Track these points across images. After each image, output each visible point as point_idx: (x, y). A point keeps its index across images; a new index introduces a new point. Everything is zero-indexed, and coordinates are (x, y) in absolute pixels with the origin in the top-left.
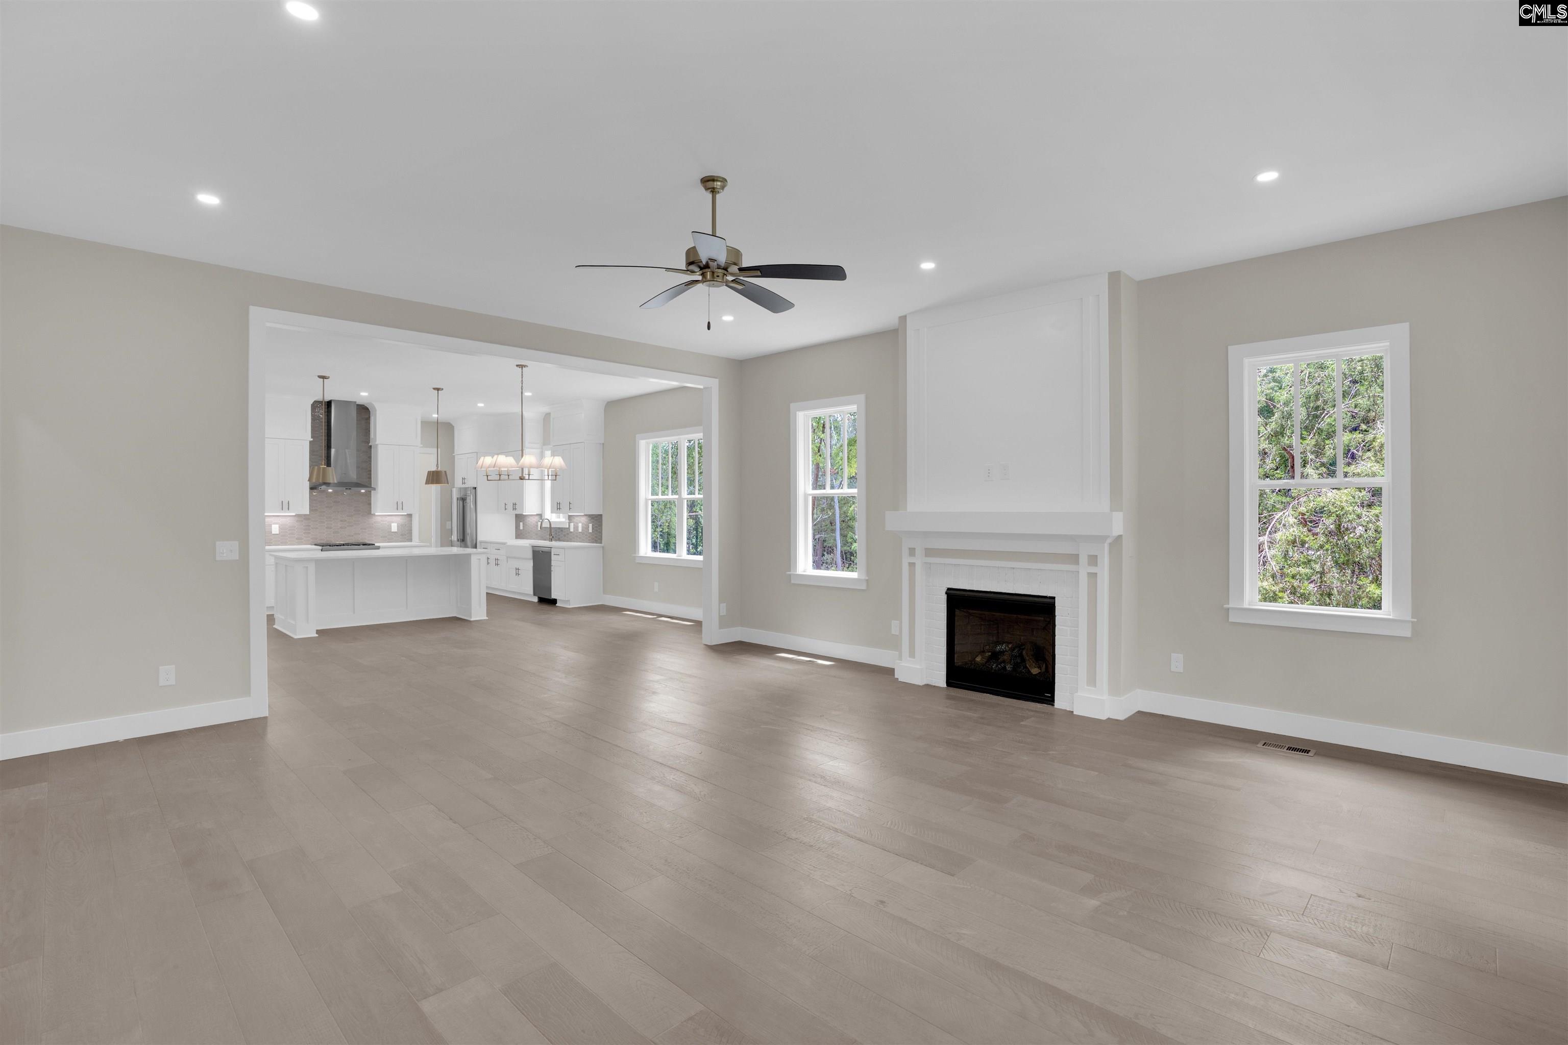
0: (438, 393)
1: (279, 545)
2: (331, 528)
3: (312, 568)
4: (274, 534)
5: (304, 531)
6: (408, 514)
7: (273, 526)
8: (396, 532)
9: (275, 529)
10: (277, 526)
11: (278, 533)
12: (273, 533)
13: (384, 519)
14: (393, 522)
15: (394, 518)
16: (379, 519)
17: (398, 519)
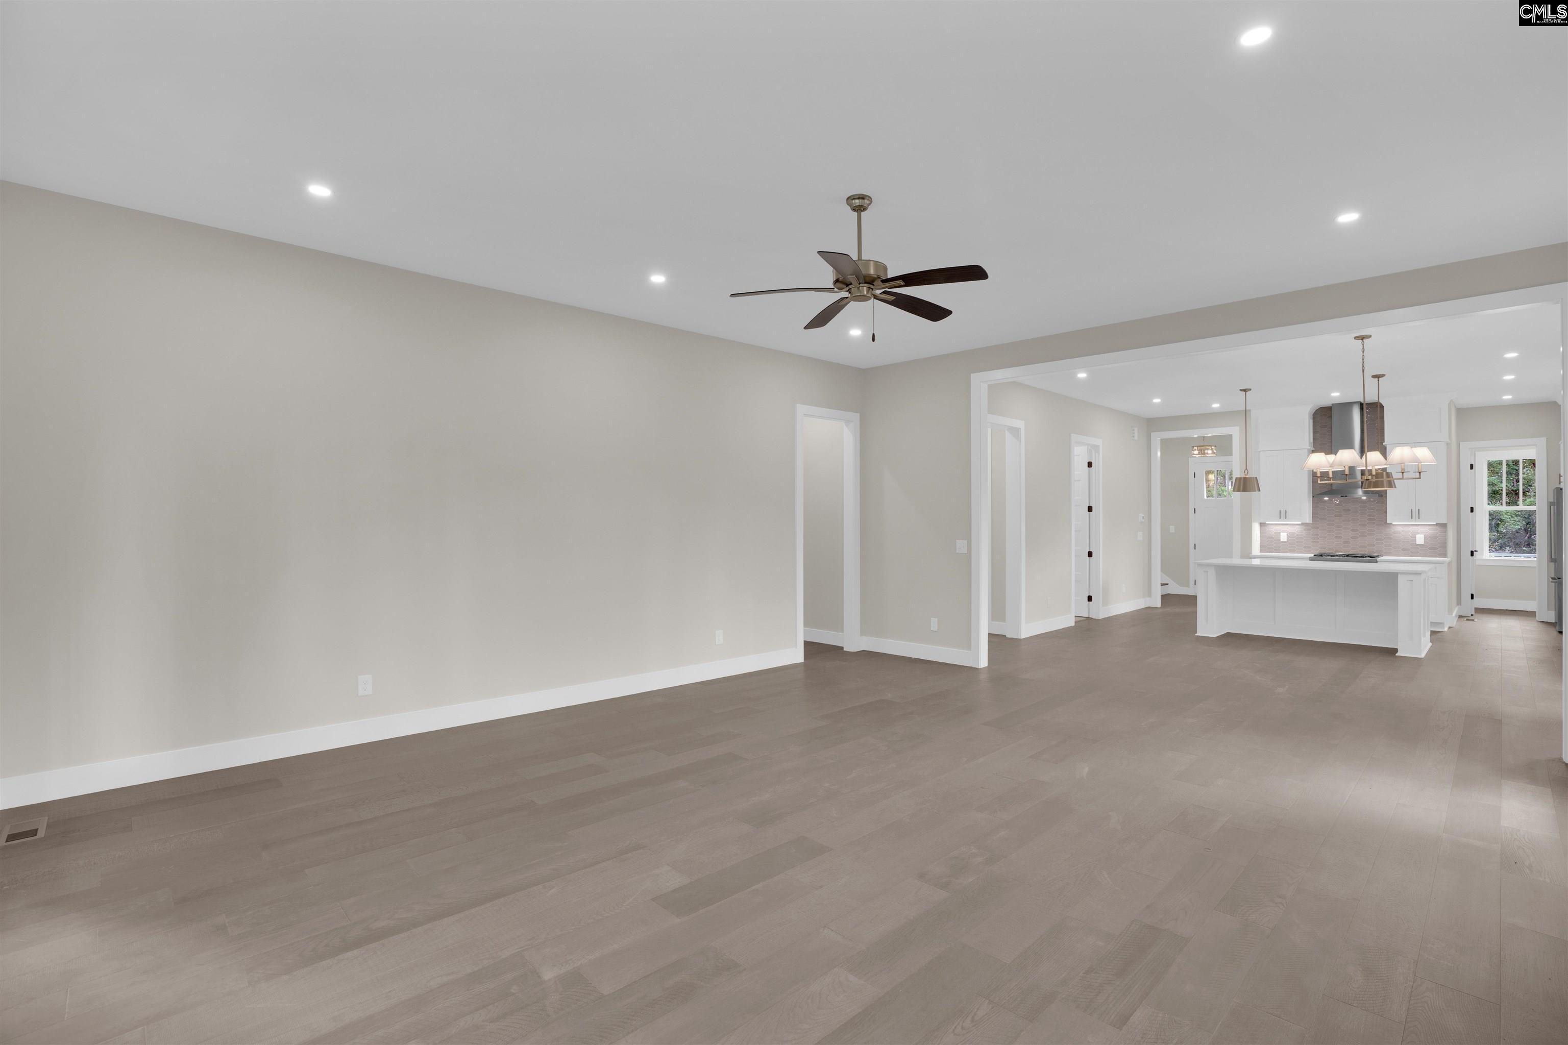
0: (1378, 381)
1: (1287, 552)
2: (1340, 537)
3: (1212, 573)
4: (1282, 542)
5: (1312, 540)
6: (1437, 524)
7: (1282, 534)
8: (1422, 545)
9: (1284, 537)
10: (1286, 534)
11: (1286, 540)
12: (1282, 540)
13: (1406, 529)
14: (1418, 533)
15: (1420, 529)
16: (1399, 529)
17: (1426, 529)
